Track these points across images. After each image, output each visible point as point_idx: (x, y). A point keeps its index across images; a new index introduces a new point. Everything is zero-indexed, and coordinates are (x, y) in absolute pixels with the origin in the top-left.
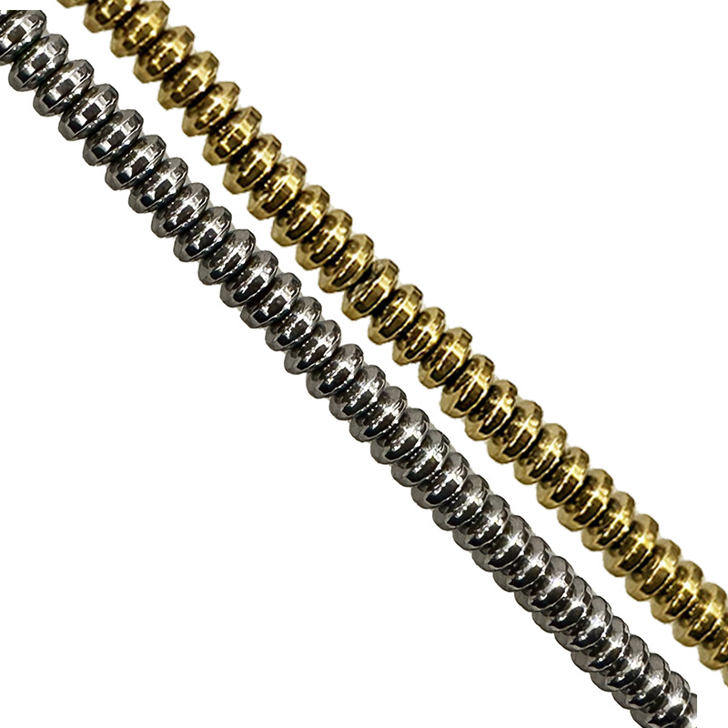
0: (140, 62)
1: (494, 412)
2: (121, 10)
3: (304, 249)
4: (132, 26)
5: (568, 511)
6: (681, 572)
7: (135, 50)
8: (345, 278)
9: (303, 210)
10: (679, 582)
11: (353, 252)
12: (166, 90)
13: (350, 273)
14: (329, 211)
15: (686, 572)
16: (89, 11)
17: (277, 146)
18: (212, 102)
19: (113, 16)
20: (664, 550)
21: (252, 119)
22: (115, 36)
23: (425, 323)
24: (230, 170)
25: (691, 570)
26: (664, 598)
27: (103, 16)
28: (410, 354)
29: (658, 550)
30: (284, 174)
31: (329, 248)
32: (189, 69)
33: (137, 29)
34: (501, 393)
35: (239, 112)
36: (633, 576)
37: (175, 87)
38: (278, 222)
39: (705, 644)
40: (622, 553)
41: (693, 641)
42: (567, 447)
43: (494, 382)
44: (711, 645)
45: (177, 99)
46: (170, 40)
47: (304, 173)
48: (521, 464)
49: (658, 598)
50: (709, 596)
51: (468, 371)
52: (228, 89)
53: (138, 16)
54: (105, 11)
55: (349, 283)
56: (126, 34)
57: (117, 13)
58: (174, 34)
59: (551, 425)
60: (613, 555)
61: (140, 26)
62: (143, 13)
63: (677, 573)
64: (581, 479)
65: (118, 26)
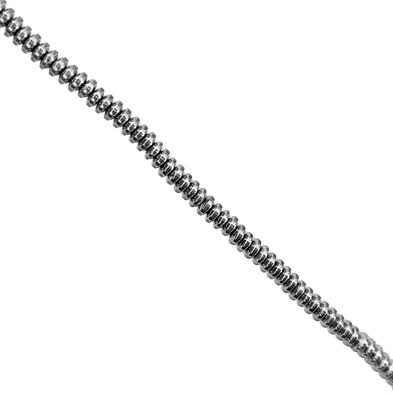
0: (131, 136)
1: (246, 242)
2: (124, 120)
3: (184, 194)
4: (128, 125)
5: (270, 273)
6: (306, 291)
7: (129, 133)
8: (198, 202)
9: (184, 181)
10: (306, 294)
11: (200, 194)
12: (140, 145)
13: (199, 200)
14: (192, 181)
15: (308, 291)
16: (115, 121)
17: (175, 161)
18: (154, 148)
19: (122, 122)
20: (301, 284)
21: (167, 153)
22: (123, 129)
23: (223, 215)
24: (161, 169)
25: (309, 290)
26: (301, 299)
27: (119, 122)
28: (219, 225)
29: (299, 284)
30: (177, 170)
31: (192, 193)
32: (146, 138)
33: (130, 126)
34: (248, 236)
35: (163, 151)
36: (291, 292)
37: (142, 144)
38: (176, 185)
39: (315, 313)
40: (287, 286)
41: (311, 312)
42: (269, 253)
43: (246, 233)
44: (316, 313)
45: (143, 148)
46: (140, 129)
47: (184, 170)
48: (255, 259)
49: (299, 299)
50: (315, 298)
51: (237, 230)
52: (159, 144)
53: (130, 122)
54: (119, 121)
55: (199, 204)
56: (126, 128)
57: (123, 122)
58: (142, 127)
59: (264, 246)
60: (285, 286)
61: (131, 125)
62: (131, 121)
63: (305, 291)
64: (274, 263)
65: (124, 125)
